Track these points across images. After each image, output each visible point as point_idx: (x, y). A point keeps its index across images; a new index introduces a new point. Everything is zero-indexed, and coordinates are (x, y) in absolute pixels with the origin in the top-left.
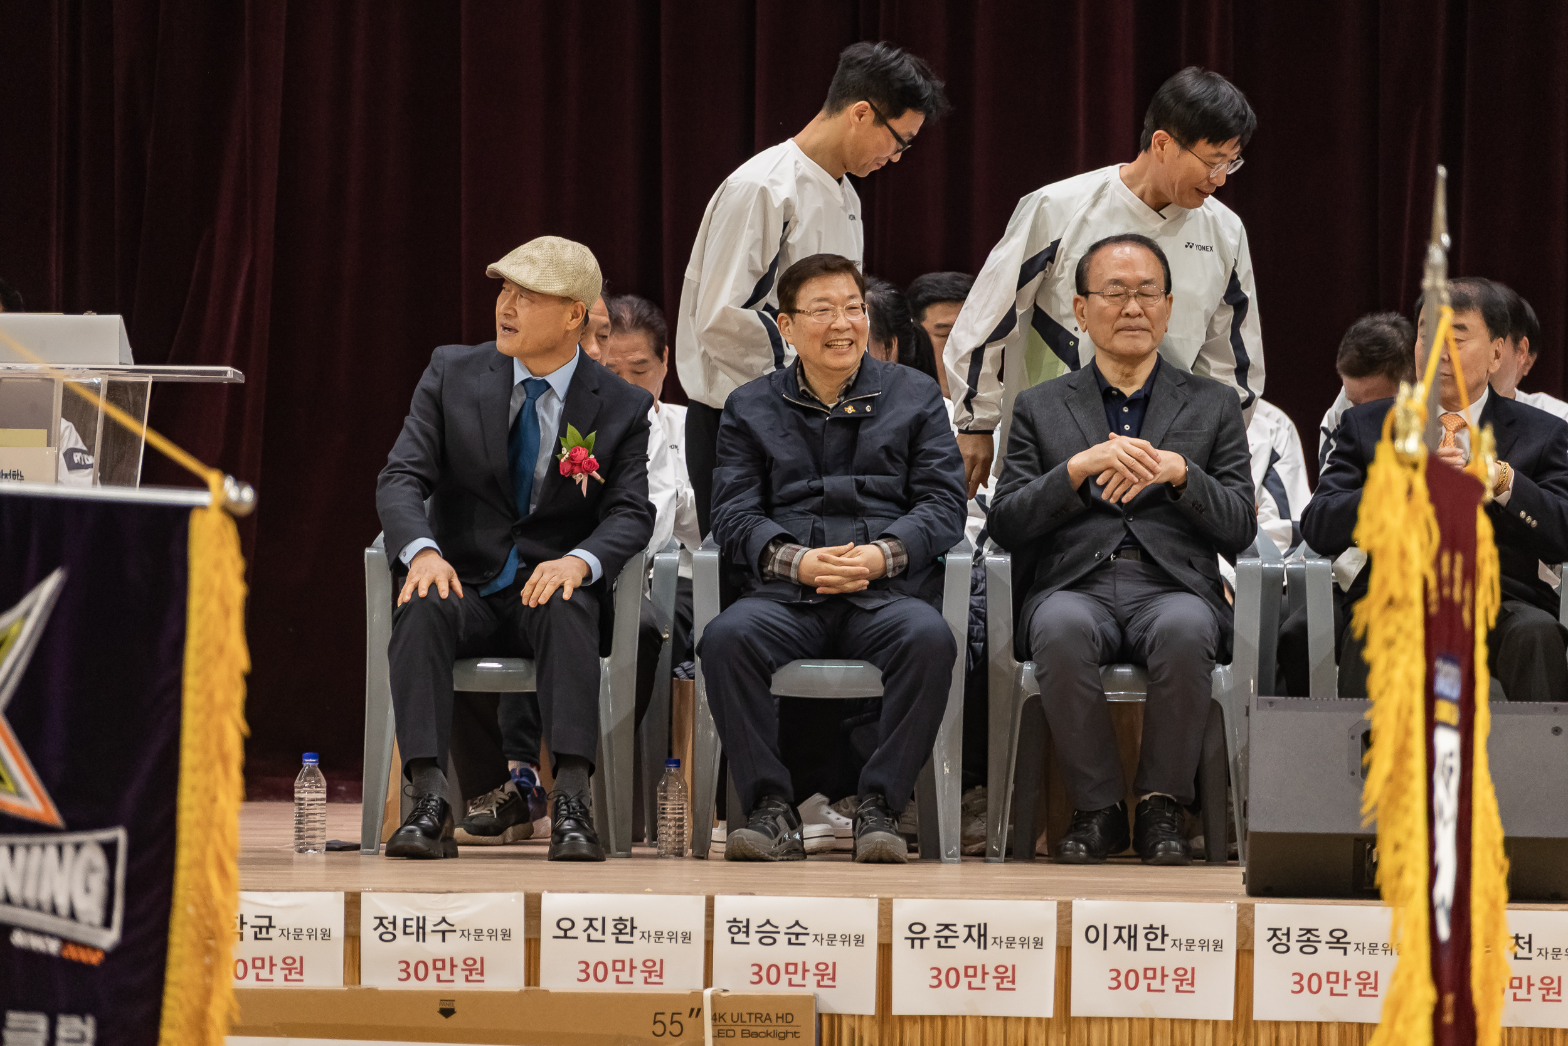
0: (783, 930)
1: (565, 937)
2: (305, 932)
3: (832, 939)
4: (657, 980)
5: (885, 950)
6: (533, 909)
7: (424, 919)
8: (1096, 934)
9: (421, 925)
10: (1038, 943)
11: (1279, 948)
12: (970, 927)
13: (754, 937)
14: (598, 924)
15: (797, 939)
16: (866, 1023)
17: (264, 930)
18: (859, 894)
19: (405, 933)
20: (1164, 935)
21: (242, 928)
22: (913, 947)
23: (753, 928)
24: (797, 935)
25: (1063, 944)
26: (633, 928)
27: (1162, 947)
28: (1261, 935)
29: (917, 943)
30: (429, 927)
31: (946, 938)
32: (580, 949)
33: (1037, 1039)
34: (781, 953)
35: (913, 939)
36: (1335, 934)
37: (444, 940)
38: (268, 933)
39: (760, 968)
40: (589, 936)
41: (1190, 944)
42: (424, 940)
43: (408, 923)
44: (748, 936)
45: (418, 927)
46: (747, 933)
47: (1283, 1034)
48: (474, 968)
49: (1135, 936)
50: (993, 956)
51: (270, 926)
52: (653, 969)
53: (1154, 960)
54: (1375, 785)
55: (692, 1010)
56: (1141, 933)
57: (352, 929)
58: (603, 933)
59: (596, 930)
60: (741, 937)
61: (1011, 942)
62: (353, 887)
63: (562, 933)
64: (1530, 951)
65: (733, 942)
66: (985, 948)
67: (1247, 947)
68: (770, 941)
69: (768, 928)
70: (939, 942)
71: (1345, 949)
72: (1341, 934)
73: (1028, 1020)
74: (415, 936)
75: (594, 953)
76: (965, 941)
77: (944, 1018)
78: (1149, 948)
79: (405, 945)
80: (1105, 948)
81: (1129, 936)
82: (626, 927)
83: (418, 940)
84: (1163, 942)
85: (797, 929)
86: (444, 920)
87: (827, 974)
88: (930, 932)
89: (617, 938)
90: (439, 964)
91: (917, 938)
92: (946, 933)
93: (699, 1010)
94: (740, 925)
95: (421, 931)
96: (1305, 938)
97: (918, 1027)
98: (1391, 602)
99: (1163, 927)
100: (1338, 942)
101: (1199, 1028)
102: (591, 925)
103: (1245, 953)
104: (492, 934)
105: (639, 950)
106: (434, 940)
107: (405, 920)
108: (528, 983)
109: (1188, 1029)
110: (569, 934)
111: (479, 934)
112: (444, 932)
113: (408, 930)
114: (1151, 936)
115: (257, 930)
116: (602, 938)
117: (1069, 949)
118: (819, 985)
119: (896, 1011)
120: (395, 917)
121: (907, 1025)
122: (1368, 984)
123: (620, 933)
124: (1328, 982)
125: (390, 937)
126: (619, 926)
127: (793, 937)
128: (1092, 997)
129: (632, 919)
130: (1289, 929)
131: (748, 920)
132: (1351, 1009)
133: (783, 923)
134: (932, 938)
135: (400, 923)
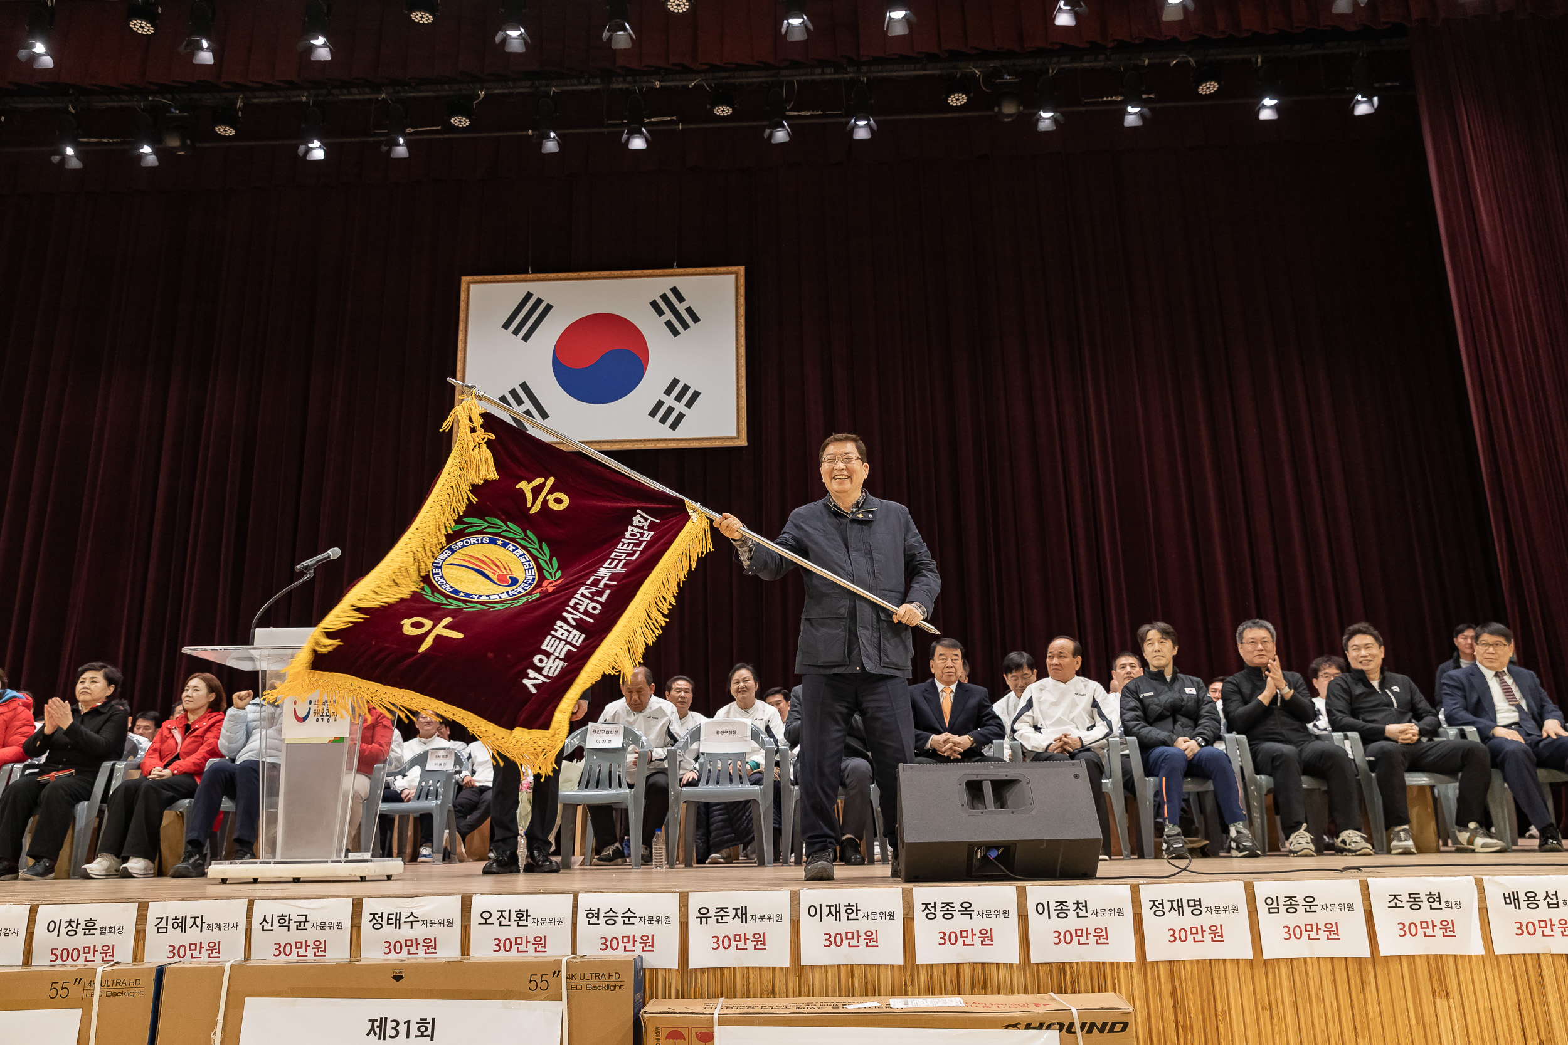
0: (620, 915)
1: (486, 923)
2: (327, 924)
3: (651, 919)
4: (543, 949)
5: (684, 925)
6: (466, 904)
7: (400, 914)
8: (815, 911)
9: (398, 918)
11: (929, 916)
12: (736, 909)
14: (506, 914)
15: (629, 920)
16: (673, 974)
17: (302, 924)
18: (668, 891)
19: (388, 924)
20: (857, 910)
21: (289, 923)
22: (701, 923)
23: (601, 914)
24: (629, 918)
25: (794, 918)
26: (527, 916)
27: (856, 918)
28: (918, 908)
29: (704, 920)
30: (403, 919)
31: (722, 917)
32: (495, 931)
33: (780, 981)
34: (619, 929)
35: (701, 918)
36: (964, 905)
37: (412, 928)
38: (304, 925)
39: (606, 940)
40: (500, 922)
41: (874, 915)
42: (399, 928)
43: (390, 917)
45: (396, 920)
46: (598, 918)
47: (935, 972)
48: (430, 945)
49: (839, 912)
50: (751, 928)
51: (306, 921)
52: (540, 943)
53: (852, 926)
55: (555, 972)
56: (843, 909)
57: (356, 921)
58: (509, 921)
59: (505, 918)
60: (594, 920)
61: (762, 917)
62: (358, 895)
63: (484, 921)
64: (1087, 912)
65: (589, 924)
66: (746, 922)
67: (910, 916)
68: (612, 922)
69: (611, 914)
70: (717, 920)
71: (971, 915)
72: (968, 905)
73: (774, 968)
74: (394, 925)
75: (504, 933)
76: (734, 918)
77: (722, 969)
78: (848, 919)
79: (388, 930)
80: (821, 920)
81: (835, 912)
82: (523, 915)
83: (396, 928)
84: (857, 915)
85: (629, 914)
86: (412, 914)
87: (648, 942)
88: (712, 913)
89: (518, 923)
90: (409, 943)
91: (703, 917)
92: (722, 913)
93: (559, 972)
94: (594, 912)
95: (398, 922)
96: (945, 909)
97: (706, 975)
99: (857, 904)
100: (966, 911)
101: (882, 969)
102: (502, 915)
103: (908, 920)
104: (441, 923)
105: (531, 930)
106: (405, 927)
107: (389, 915)
108: (463, 954)
109: (875, 969)
110: (488, 921)
111: (433, 922)
112: (412, 922)
113: (390, 921)
114: (849, 911)
115: (298, 924)
116: (509, 923)
117: (798, 921)
118: (643, 950)
119: (691, 965)
120: (382, 913)
121: (699, 974)
122: (987, 937)
123: (520, 920)
124: (962, 937)
125: (379, 926)
126: (519, 916)
127: (627, 919)
128: (814, 953)
129: (527, 910)
130: (935, 903)
131: (598, 909)
132: (977, 954)
133: (620, 910)
134: (713, 917)
135: (385, 917)
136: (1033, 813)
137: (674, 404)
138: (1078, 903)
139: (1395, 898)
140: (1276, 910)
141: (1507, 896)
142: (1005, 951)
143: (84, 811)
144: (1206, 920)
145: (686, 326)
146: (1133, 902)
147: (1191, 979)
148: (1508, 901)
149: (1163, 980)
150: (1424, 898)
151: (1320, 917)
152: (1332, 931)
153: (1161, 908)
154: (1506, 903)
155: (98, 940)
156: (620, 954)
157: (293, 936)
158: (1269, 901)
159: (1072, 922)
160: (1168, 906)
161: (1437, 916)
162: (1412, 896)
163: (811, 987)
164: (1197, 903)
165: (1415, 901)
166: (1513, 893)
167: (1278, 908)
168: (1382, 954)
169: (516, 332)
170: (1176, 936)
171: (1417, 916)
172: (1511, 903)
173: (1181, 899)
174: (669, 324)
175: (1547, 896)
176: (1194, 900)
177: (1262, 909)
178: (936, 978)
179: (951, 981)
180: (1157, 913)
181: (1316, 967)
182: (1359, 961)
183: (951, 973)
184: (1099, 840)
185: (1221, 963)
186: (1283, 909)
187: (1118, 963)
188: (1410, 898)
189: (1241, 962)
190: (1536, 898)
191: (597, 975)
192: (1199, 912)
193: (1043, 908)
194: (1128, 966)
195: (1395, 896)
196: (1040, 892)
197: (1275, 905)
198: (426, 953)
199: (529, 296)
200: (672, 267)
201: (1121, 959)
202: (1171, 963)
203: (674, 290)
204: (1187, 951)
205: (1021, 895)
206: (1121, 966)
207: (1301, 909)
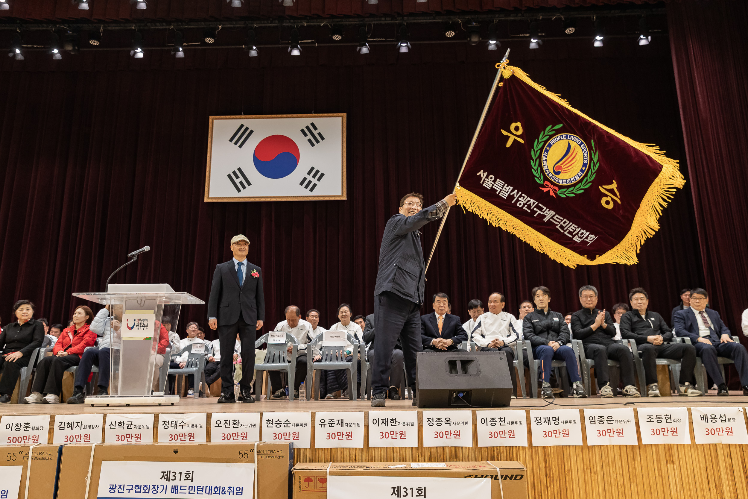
0: (283, 422)
1: (218, 426)
2: (142, 426)
3: (297, 425)
4: (246, 439)
5: (313, 428)
6: (209, 417)
7: (177, 421)
8: (376, 422)
10: (359, 425)
11: (430, 424)
12: (338, 420)
13: (274, 425)
14: (228, 422)
16: (308, 451)
17: (130, 426)
18: (306, 411)
19: (171, 426)
20: (396, 421)
21: (123, 425)
22: (321, 427)
23: (274, 422)
24: (287, 424)
25: (366, 425)
26: (238, 423)
27: (396, 425)
28: (425, 420)
29: (323, 426)
30: (178, 424)
31: (331, 424)
32: (223, 430)
33: (359, 454)
34: (282, 430)
35: (321, 424)
36: (447, 419)
37: (183, 428)
39: (276, 434)
40: (225, 426)
41: (404, 424)
42: (177, 428)
43: (172, 423)
45: (175, 424)
46: (272, 424)
47: (432, 450)
48: (191, 436)
49: (387, 422)
50: (345, 429)
51: (132, 425)
52: (244, 436)
53: (393, 429)
55: (251, 450)
56: (389, 421)
57: (156, 425)
59: (228, 424)
60: (270, 425)
61: (351, 424)
62: (156, 412)
63: (217, 425)
64: (505, 423)
65: (268, 427)
66: (343, 427)
67: (421, 424)
68: (279, 426)
69: (278, 422)
70: (329, 425)
71: (450, 424)
72: (449, 419)
73: (356, 448)
75: (227, 431)
76: (337, 425)
77: (331, 449)
78: (392, 425)
79: (171, 430)
80: (379, 426)
81: (386, 422)
82: (236, 423)
83: (175, 428)
84: (396, 424)
85: (287, 422)
86: (183, 422)
87: (296, 436)
88: (327, 422)
90: (181, 435)
91: (323, 424)
92: (331, 422)
93: (253, 450)
94: (270, 421)
96: (438, 421)
97: (323, 451)
99: (396, 419)
100: (448, 422)
101: (407, 449)
102: (226, 422)
103: (420, 426)
104: (197, 426)
105: (240, 430)
106: (180, 428)
107: (172, 422)
108: (207, 441)
109: (404, 450)
110: (219, 425)
111: (193, 426)
112: (183, 425)
113: (172, 425)
114: (392, 422)
115: (128, 426)
116: (229, 426)
117: (368, 426)
118: (293, 439)
119: (317, 447)
120: (168, 421)
121: (320, 451)
122: (457, 434)
123: (235, 425)
124: (445, 434)
125: (167, 427)
126: (234, 423)
127: (286, 425)
128: (375, 441)
129: (238, 420)
130: (433, 418)
131: (272, 420)
132: (453, 442)
133: (283, 420)
134: (327, 424)
135: (170, 423)
136: (480, 376)
137: (312, 179)
138: (501, 419)
139: (650, 417)
140: (594, 423)
141: (702, 416)
142: (466, 441)
143: (25, 372)
144: (561, 427)
145: (318, 142)
146: (527, 418)
147: (554, 455)
148: (702, 419)
149: (540, 455)
150: (663, 417)
151: (615, 426)
152: (620, 432)
153: (540, 421)
154: (702, 420)
155: (30, 433)
156: (282, 442)
157: (126, 431)
158: (591, 418)
159: (498, 428)
160: (543, 420)
161: (669, 426)
162: (658, 416)
163: (373, 458)
164: (557, 419)
165: (659, 419)
166: (705, 415)
167: (595, 422)
168: (643, 444)
169: (236, 143)
170: (547, 434)
171: (660, 426)
172: (704, 420)
173: (550, 417)
174: (310, 140)
175: (721, 416)
176: (555, 418)
177: (587, 422)
178: (433, 453)
179: (440, 455)
180: (538, 424)
181: (612, 449)
182: (633, 446)
183: (440, 451)
184: (512, 389)
185: (568, 447)
186: (597, 422)
187: (519, 447)
188: (657, 417)
189: (577, 446)
190: (716, 418)
191: (271, 451)
192: (558, 423)
193: (484, 421)
194: (524, 448)
195: (650, 416)
196: (483, 413)
197: (593, 420)
198: (189, 440)
199: (242, 126)
200: (312, 113)
201: (521, 445)
202: (544, 447)
203: (312, 124)
204: (552, 442)
205: (474, 415)
206: (521, 448)
207: (606, 422)
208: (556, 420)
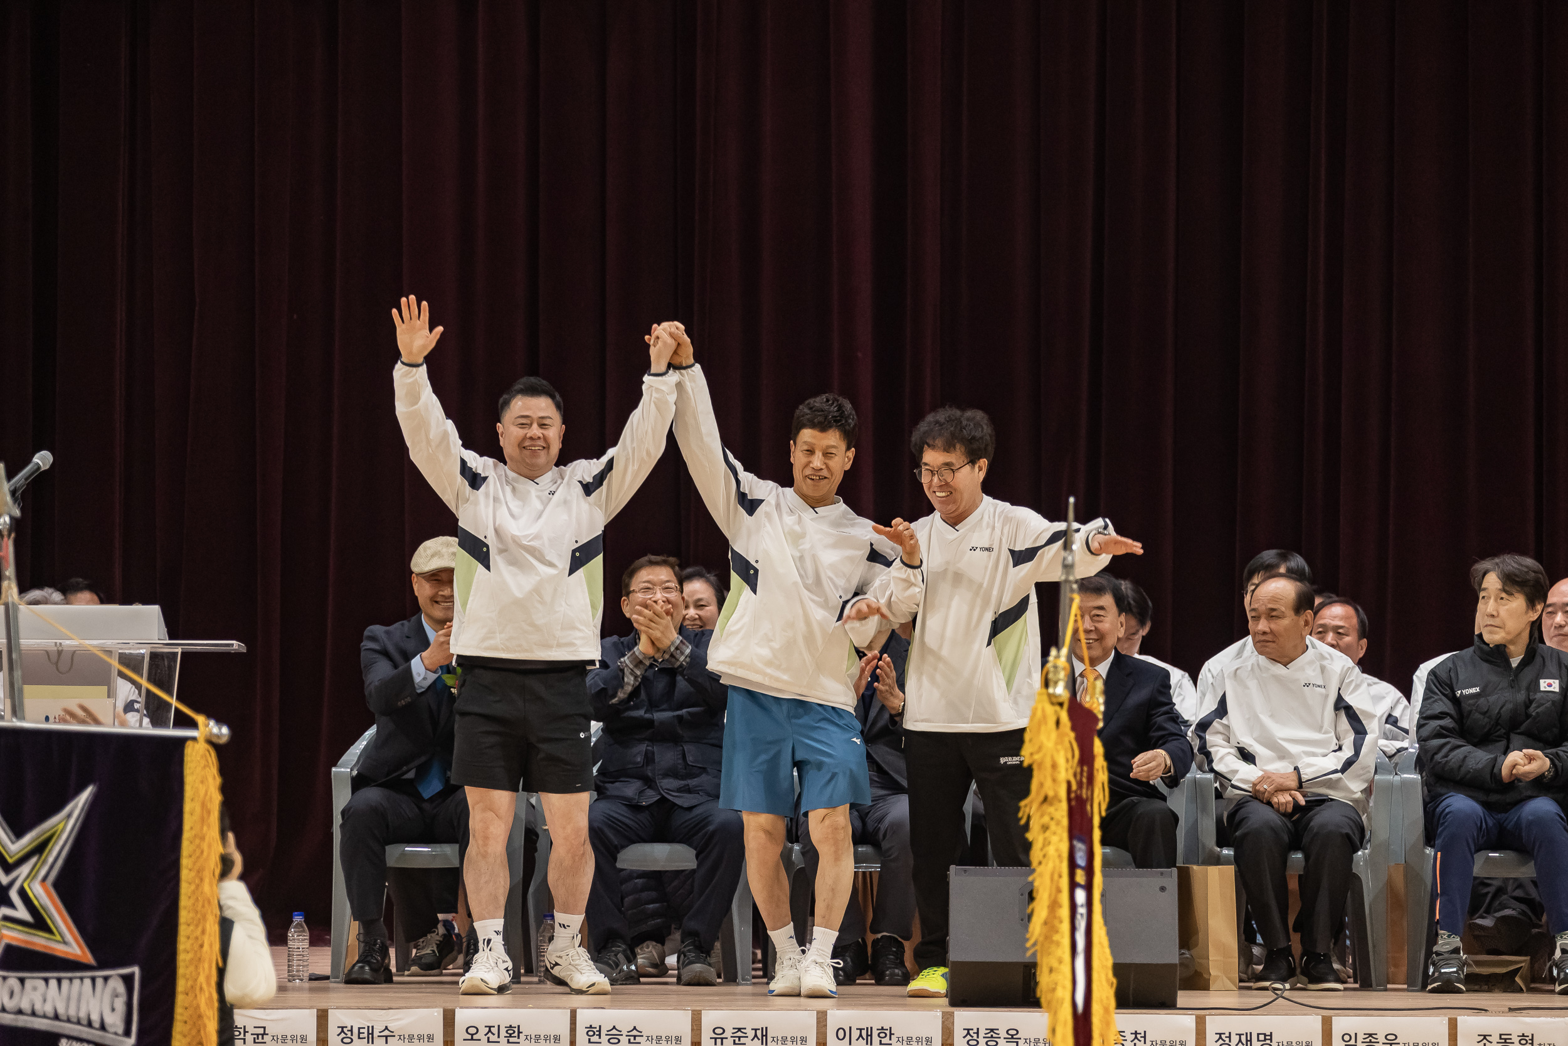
0: (625, 1033)
1: (472, 1039)
2: (289, 1038)
3: (659, 1039)
6: (449, 1020)
7: (373, 1027)
8: (844, 1034)
9: (370, 1032)
10: (804, 1040)
11: (970, 1042)
12: (756, 1030)
13: (605, 1038)
14: (494, 1030)
15: (635, 1039)
17: (260, 1037)
18: (680, 1007)
19: (359, 1038)
20: (891, 1034)
21: (245, 1035)
22: (716, 1044)
23: (603, 1033)
24: (635, 1037)
25: (821, 1041)
26: (519, 1032)
27: (890, 1042)
28: (959, 1034)
29: (719, 1041)
30: (376, 1034)
31: (739, 1038)
35: (716, 1039)
36: (1010, 1032)
37: (387, 1043)
38: (263, 1038)
40: (488, 1038)
41: (909, 1040)
42: (373, 1043)
43: (361, 1031)
44: (600, 1038)
45: (369, 1034)
46: (600, 1036)
49: (871, 1035)
51: (264, 1034)
54: (1036, 927)
56: (875, 1033)
57: (322, 1035)
58: (499, 1037)
59: (494, 1034)
60: (595, 1039)
61: (784, 1040)
62: (323, 1006)
63: (470, 1037)
64: (1145, 1043)
65: (590, 1042)
66: (767, 1044)
67: (949, 1042)
68: (616, 1041)
69: (614, 1032)
70: (734, 1041)
71: (1017, 1043)
72: (1015, 1032)
74: (366, 1040)
76: (752, 1040)
78: (881, 1043)
81: (867, 1035)
82: (514, 1032)
83: (368, 1042)
84: (890, 1039)
85: (635, 1033)
86: (386, 1028)
88: (728, 1034)
89: (508, 1040)
91: (718, 1037)
92: (739, 1034)
94: (595, 1030)
95: (370, 1036)
96: (989, 1035)
98: (1046, 799)
99: (890, 1028)
100: (1012, 1038)
102: (490, 1031)
104: (420, 1038)
107: (359, 1028)
110: (475, 1037)
111: (411, 1038)
112: (386, 1037)
113: (361, 1036)
114: (882, 1035)
115: (256, 1036)
116: (498, 1040)
120: (352, 1027)
123: (510, 1036)
125: (349, 1040)
126: (509, 1032)
127: (632, 1038)
129: (519, 1026)
130: (978, 1029)
131: (600, 1026)
133: (625, 1028)
134: (729, 1038)
135: (355, 1031)
138: (1136, 1033)
139: (1485, 1038)
146: (1197, 1034)
150: (1516, 1040)
153: (1227, 1041)
158: (1347, 1038)
160: (1235, 1039)
162: (1503, 1037)
164: (1267, 1037)
173: (1251, 1033)
176: (1265, 1035)
188: (1501, 1039)
195: (1485, 1036)
197: (1352, 1042)
208: (1265, 1040)
